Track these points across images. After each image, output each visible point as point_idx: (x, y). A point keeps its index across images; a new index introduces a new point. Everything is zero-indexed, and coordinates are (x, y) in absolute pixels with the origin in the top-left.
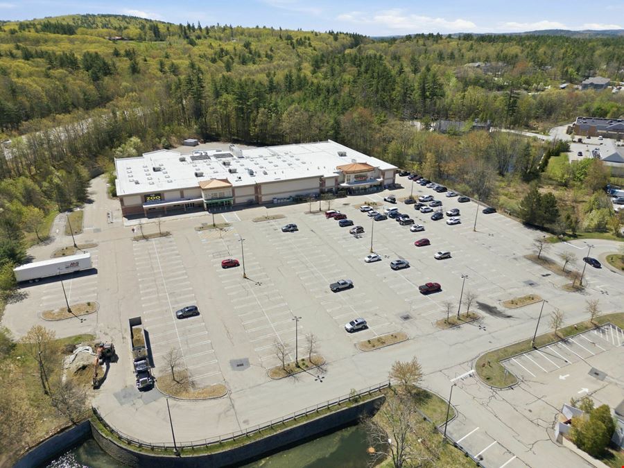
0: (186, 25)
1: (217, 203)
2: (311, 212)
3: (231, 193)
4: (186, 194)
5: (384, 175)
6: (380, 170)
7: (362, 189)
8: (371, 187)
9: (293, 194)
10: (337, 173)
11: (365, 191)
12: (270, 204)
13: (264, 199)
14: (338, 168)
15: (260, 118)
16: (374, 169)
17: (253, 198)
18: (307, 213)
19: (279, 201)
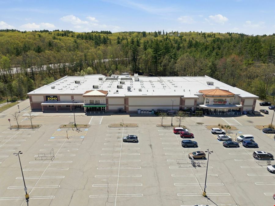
0: (157, 32)
1: (95, 108)
2: (162, 126)
3: (105, 101)
4: (75, 98)
5: (243, 102)
6: (240, 97)
7: (220, 112)
8: (229, 111)
9: (156, 108)
10: (198, 95)
11: (223, 114)
12: (134, 114)
13: (130, 109)
14: (200, 92)
15: (165, 61)
16: (234, 96)
17: (123, 107)
18: (158, 126)
19: (142, 112)
